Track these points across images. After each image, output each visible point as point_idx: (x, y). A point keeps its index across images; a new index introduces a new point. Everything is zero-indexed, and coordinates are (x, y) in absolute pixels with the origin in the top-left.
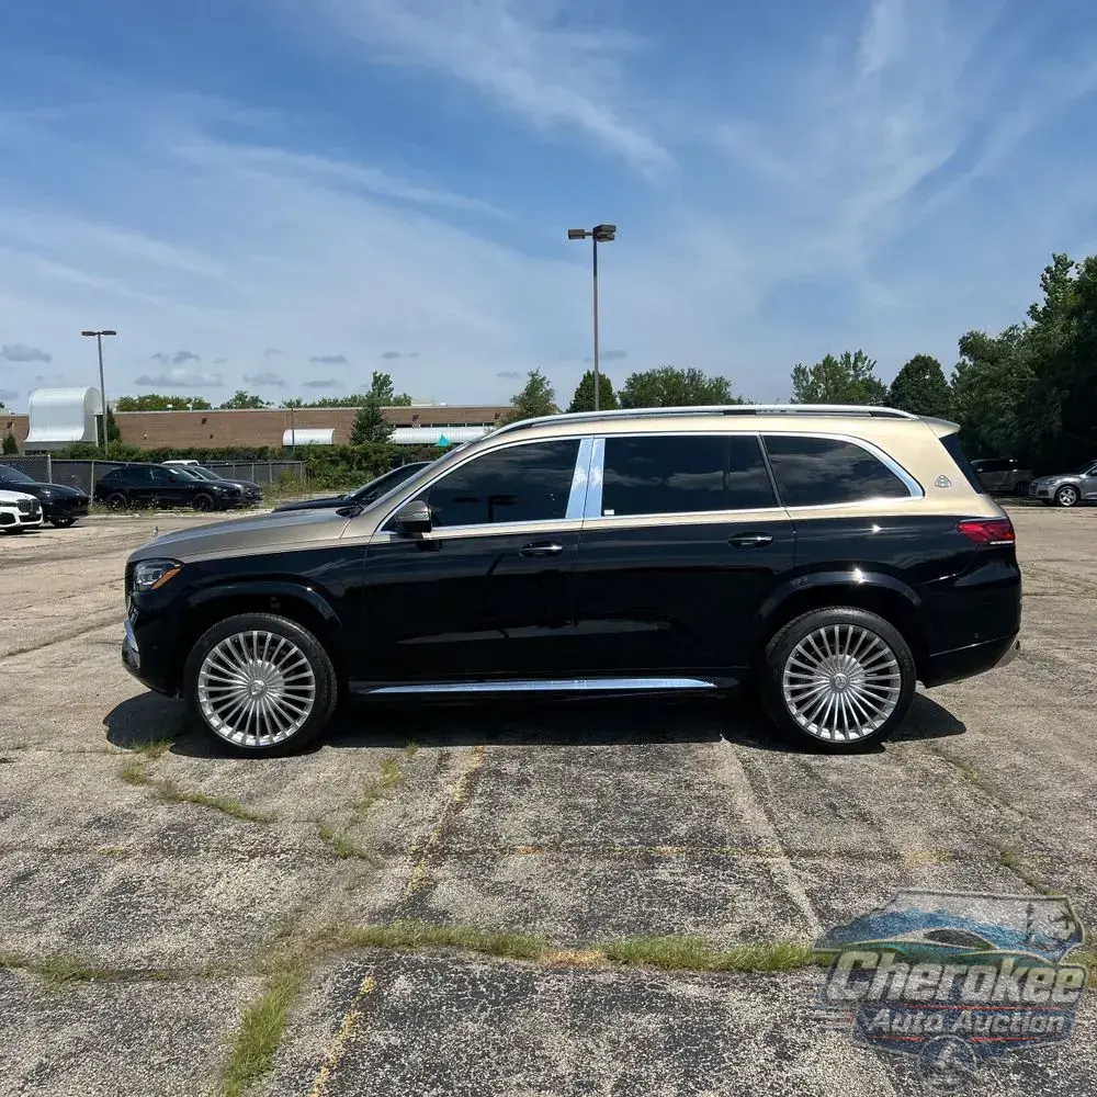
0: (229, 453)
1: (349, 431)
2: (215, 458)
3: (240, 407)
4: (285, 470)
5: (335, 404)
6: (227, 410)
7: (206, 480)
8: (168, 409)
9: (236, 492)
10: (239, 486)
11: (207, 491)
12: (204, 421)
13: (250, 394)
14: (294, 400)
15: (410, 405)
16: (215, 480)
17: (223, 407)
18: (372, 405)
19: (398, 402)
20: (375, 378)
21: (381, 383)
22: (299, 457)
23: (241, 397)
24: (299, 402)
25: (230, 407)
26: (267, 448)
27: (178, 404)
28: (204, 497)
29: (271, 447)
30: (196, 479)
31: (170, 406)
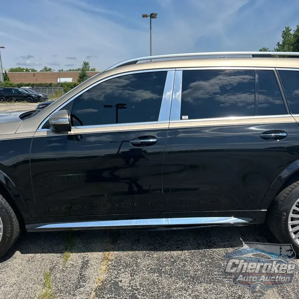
0: (41, 85)
1: (77, 78)
2: (37, 86)
3: (46, 71)
4: (57, 90)
5: (73, 70)
6: (42, 72)
7: (31, 93)
8: (24, 72)
9: (39, 97)
10: (41, 95)
11: (30, 96)
12: (34, 75)
13: (48, 67)
14: (61, 70)
15: (95, 70)
16: (34, 93)
17: (40, 71)
18: (83, 71)
19: (92, 70)
20: (84, 63)
21: (86, 64)
22: (61, 86)
23: (46, 68)
24: (62, 70)
25: (43, 71)
26: (52, 83)
27: (27, 70)
28: (29, 98)
29: (53, 83)
30: (27, 93)
31: (25, 71)
